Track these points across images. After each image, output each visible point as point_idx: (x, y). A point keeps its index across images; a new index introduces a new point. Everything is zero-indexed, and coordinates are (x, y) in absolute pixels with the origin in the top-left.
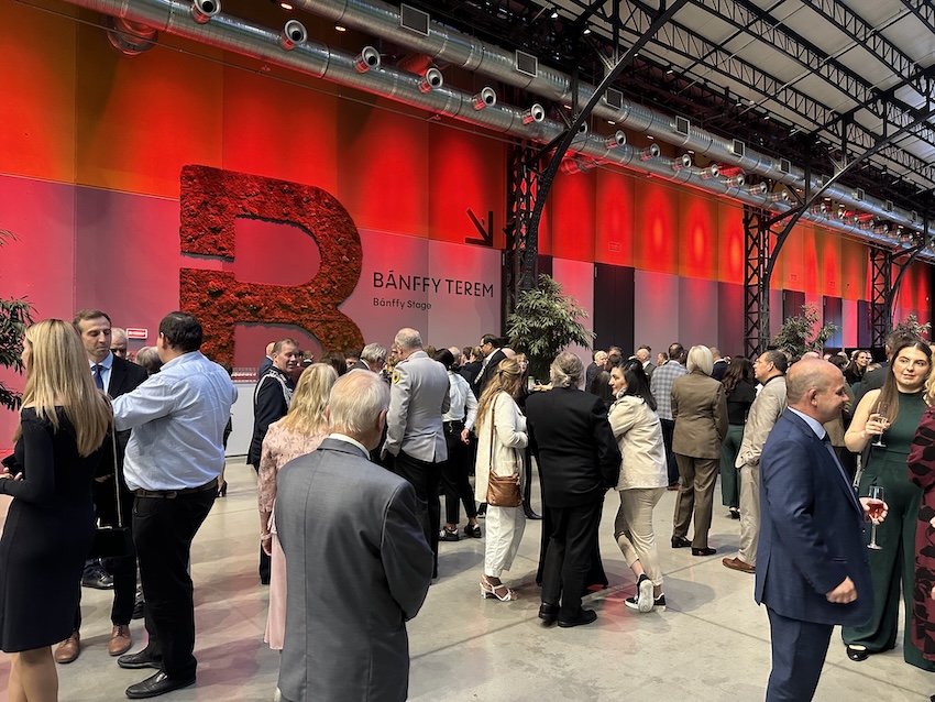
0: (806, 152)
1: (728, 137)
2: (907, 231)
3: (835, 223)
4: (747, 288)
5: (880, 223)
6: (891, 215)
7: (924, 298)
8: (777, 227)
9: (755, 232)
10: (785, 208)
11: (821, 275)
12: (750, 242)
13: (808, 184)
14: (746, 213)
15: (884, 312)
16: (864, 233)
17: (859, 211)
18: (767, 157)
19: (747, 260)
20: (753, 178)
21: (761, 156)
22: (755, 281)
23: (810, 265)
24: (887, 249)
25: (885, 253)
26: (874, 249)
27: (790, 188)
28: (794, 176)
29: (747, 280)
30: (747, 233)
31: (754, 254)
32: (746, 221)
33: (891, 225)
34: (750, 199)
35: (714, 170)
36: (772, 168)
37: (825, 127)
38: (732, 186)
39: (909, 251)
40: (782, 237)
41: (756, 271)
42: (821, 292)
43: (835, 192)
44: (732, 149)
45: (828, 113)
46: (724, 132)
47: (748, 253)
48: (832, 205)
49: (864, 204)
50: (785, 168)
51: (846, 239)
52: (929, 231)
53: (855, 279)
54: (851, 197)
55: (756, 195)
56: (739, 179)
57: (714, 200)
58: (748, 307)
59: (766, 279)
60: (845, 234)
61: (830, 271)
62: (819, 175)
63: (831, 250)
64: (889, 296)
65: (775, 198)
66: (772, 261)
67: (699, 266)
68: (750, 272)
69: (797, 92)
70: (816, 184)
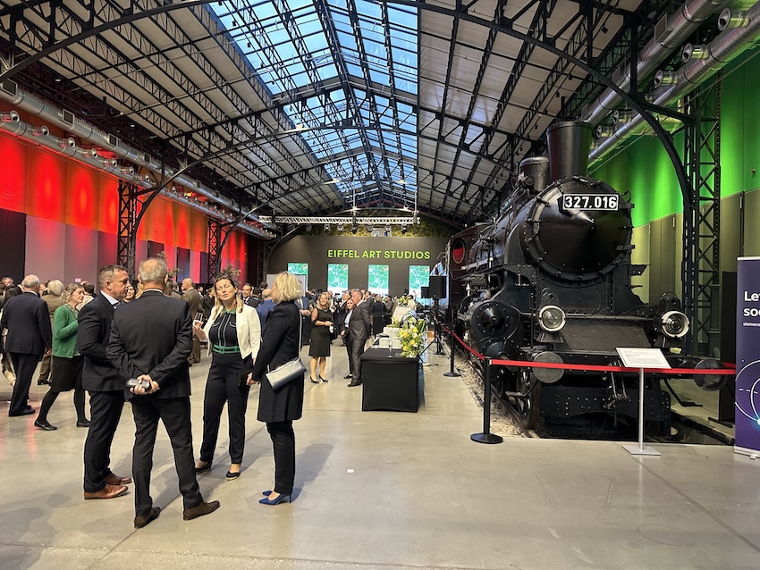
0: (163, 150)
1: (107, 132)
2: (229, 210)
3: (183, 199)
4: (119, 237)
5: (211, 203)
6: (219, 200)
7: (243, 253)
8: (143, 198)
9: (126, 199)
10: (148, 185)
11: (176, 233)
12: (123, 205)
13: (163, 172)
14: (121, 186)
15: (217, 260)
16: (202, 208)
17: (200, 195)
18: (134, 150)
19: (120, 218)
20: (124, 162)
21: (130, 148)
22: (125, 233)
23: (169, 227)
24: (218, 221)
25: (217, 223)
26: (210, 220)
27: (152, 173)
28: (154, 165)
29: (120, 233)
30: (121, 199)
31: (125, 214)
32: (121, 191)
33: (220, 206)
34: (123, 176)
35: (94, 153)
36: (138, 158)
37: (173, 138)
38: (109, 165)
39: (230, 223)
40: (145, 205)
41: (127, 227)
42: (176, 245)
43: (181, 180)
44: (108, 140)
45: (176, 130)
46: (103, 126)
47: (121, 213)
48: (182, 189)
49: (202, 190)
50: (147, 159)
51: (194, 213)
52: (242, 212)
53: (199, 239)
54: (193, 184)
55: (127, 174)
56: (114, 162)
57: (96, 174)
58: (120, 252)
59: (133, 233)
60: (192, 208)
61: (183, 233)
62: (171, 167)
63: (183, 217)
64: (219, 250)
65: (140, 178)
66: (138, 220)
67: (83, 218)
68: (122, 227)
69: (155, 112)
70: (168, 172)
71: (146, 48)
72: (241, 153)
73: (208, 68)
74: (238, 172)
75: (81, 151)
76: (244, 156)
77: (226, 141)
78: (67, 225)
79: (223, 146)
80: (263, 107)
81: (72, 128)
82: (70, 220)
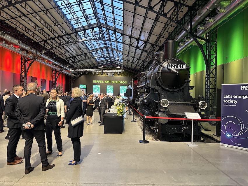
0: (37, 46)
1: (17, 39)
2: (59, 67)
3: (43, 63)
4: (21, 75)
5: (53, 64)
6: (56, 63)
7: (64, 81)
8: (29, 62)
9: (23, 62)
10: (31, 58)
11: (41, 74)
12: (22, 64)
13: (37, 53)
14: (22, 57)
15: (55, 83)
16: (50, 66)
17: (49, 61)
18: (26, 45)
19: (21, 69)
20: (23, 50)
21: (25, 45)
22: (23, 74)
23: (39, 72)
24: (55, 70)
25: (55, 71)
26: (53, 70)
27: (33, 53)
28: (33, 51)
29: (21, 74)
30: (22, 62)
31: (23, 67)
32: (22, 59)
33: (56, 65)
34: (22, 54)
35: (12, 46)
36: (28, 48)
37: (40, 42)
38: (17, 50)
39: (60, 71)
40: (30, 64)
41: (24, 72)
42: (41, 78)
43: (43, 56)
44: (17, 42)
45: (41, 39)
46: (16, 37)
47: (22, 67)
48: (43, 59)
49: (50, 60)
50: (31, 49)
51: (47, 67)
52: (64, 67)
53: (49, 76)
54: (47, 58)
55: (24, 53)
56: (19, 49)
57: (13, 54)
58: (21, 80)
59: (26, 74)
60: (47, 66)
61: (43, 73)
62: (40, 51)
63: (43, 68)
64: (56, 80)
65: (29, 55)
66: (28, 69)
67: (8, 68)
68: (22, 72)
69: (34, 33)
70: (38, 53)
71: (31, 11)
72: (64, 48)
73: (52, 18)
74: (63, 54)
75: (7, 45)
76: (65, 49)
77: (59, 44)
78: (2, 71)
79: (57, 45)
80: (71, 32)
81: (4, 37)
82: (3, 69)
